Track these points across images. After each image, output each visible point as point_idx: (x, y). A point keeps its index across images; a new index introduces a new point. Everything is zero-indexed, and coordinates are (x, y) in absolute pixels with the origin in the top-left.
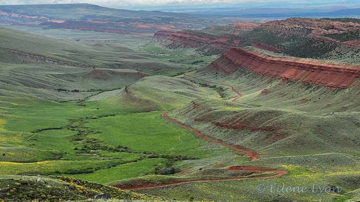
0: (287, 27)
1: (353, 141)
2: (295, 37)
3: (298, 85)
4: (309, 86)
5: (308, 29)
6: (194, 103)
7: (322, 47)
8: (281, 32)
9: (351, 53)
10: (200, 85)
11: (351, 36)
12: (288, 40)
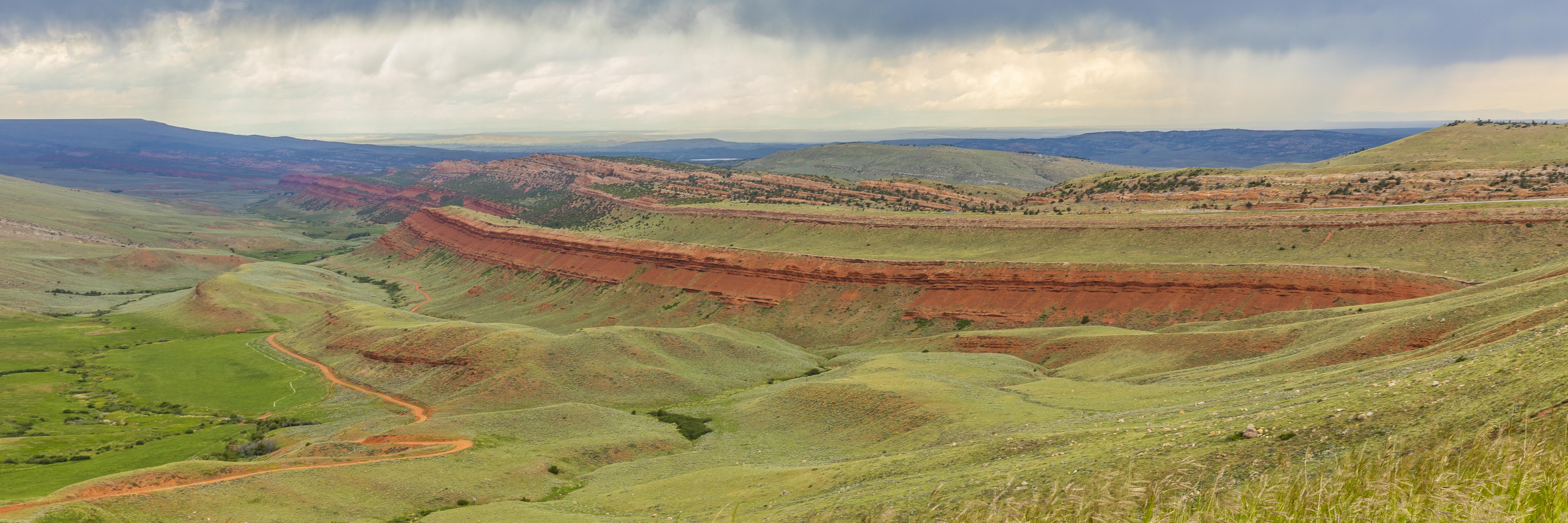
0: (530, 171)
1: (611, 379)
2: (545, 190)
3: (537, 277)
4: (555, 279)
5: (568, 176)
6: (330, 314)
7: (588, 208)
8: (519, 180)
9: (636, 219)
10: (354, 279)
11: (639, 189)
12: (532, 194)
